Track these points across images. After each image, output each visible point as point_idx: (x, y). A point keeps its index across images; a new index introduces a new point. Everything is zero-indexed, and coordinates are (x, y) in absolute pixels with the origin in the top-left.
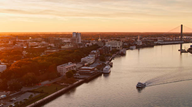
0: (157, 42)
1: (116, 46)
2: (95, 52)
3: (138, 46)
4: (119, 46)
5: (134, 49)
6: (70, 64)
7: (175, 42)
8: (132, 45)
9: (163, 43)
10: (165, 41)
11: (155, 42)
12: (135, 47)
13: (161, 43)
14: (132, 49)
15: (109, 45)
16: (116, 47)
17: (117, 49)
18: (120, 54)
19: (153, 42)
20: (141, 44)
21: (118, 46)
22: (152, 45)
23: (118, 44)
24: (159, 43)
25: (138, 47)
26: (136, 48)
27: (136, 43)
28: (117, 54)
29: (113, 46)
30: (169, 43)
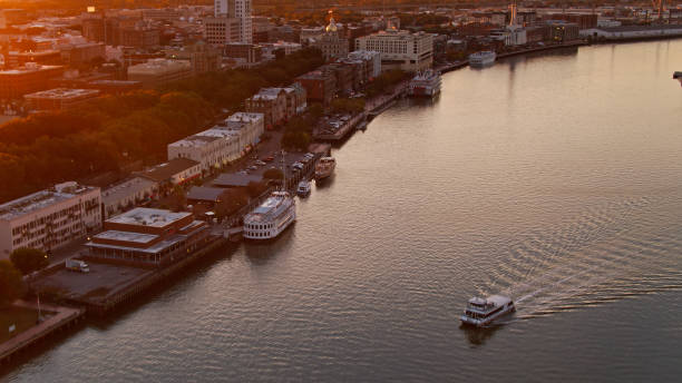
0: (591, 32)
1: (400, 56)
2: (271, 97)
3: (509, 48)
4: (416, 57)
5: (489, 66)
6: (67, 190)
7: (667, 32)
8: (479, 48)
9: (618, 34)
10: (626, 25)
11: (581, 32)
12: (491, 56)
13: (608, 35)
14: (478, 66)
15: (368, 55)
16: (403, 62)
17: (407, 67)
18: (409, 96)
19: (575, 30)
20: (522, 39)
21: (410, 54)
22: (566, 44)
23: (410, 46)
24: (600, 33)
25: (510, 56)
26: (499, 60)
27: (501, 38)
28: (397, 93)
29: (391, 56)
30: (642, 33)
